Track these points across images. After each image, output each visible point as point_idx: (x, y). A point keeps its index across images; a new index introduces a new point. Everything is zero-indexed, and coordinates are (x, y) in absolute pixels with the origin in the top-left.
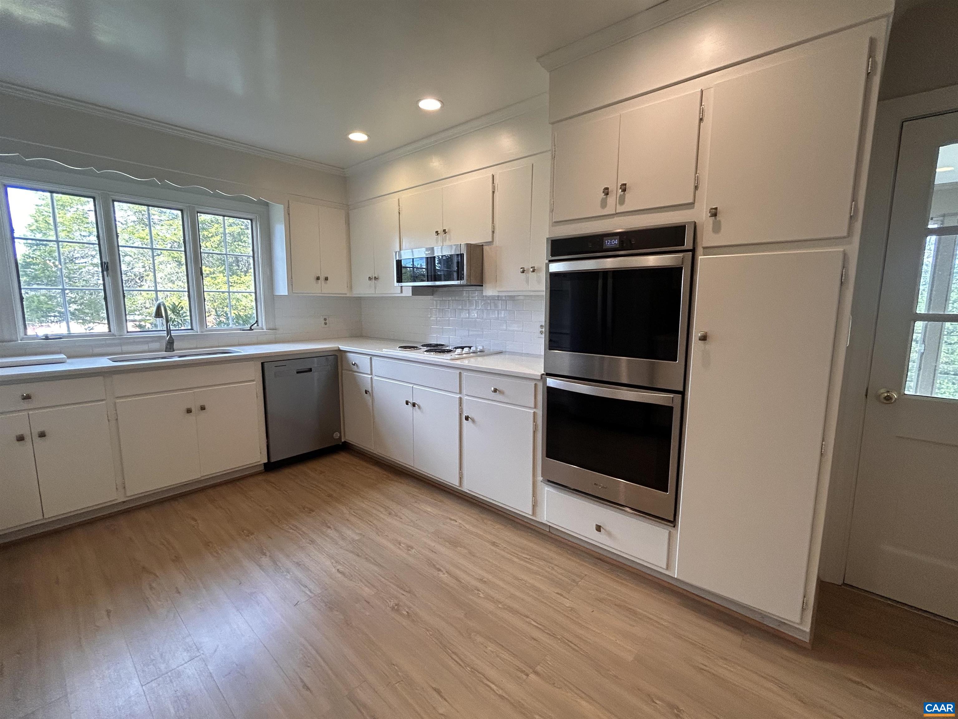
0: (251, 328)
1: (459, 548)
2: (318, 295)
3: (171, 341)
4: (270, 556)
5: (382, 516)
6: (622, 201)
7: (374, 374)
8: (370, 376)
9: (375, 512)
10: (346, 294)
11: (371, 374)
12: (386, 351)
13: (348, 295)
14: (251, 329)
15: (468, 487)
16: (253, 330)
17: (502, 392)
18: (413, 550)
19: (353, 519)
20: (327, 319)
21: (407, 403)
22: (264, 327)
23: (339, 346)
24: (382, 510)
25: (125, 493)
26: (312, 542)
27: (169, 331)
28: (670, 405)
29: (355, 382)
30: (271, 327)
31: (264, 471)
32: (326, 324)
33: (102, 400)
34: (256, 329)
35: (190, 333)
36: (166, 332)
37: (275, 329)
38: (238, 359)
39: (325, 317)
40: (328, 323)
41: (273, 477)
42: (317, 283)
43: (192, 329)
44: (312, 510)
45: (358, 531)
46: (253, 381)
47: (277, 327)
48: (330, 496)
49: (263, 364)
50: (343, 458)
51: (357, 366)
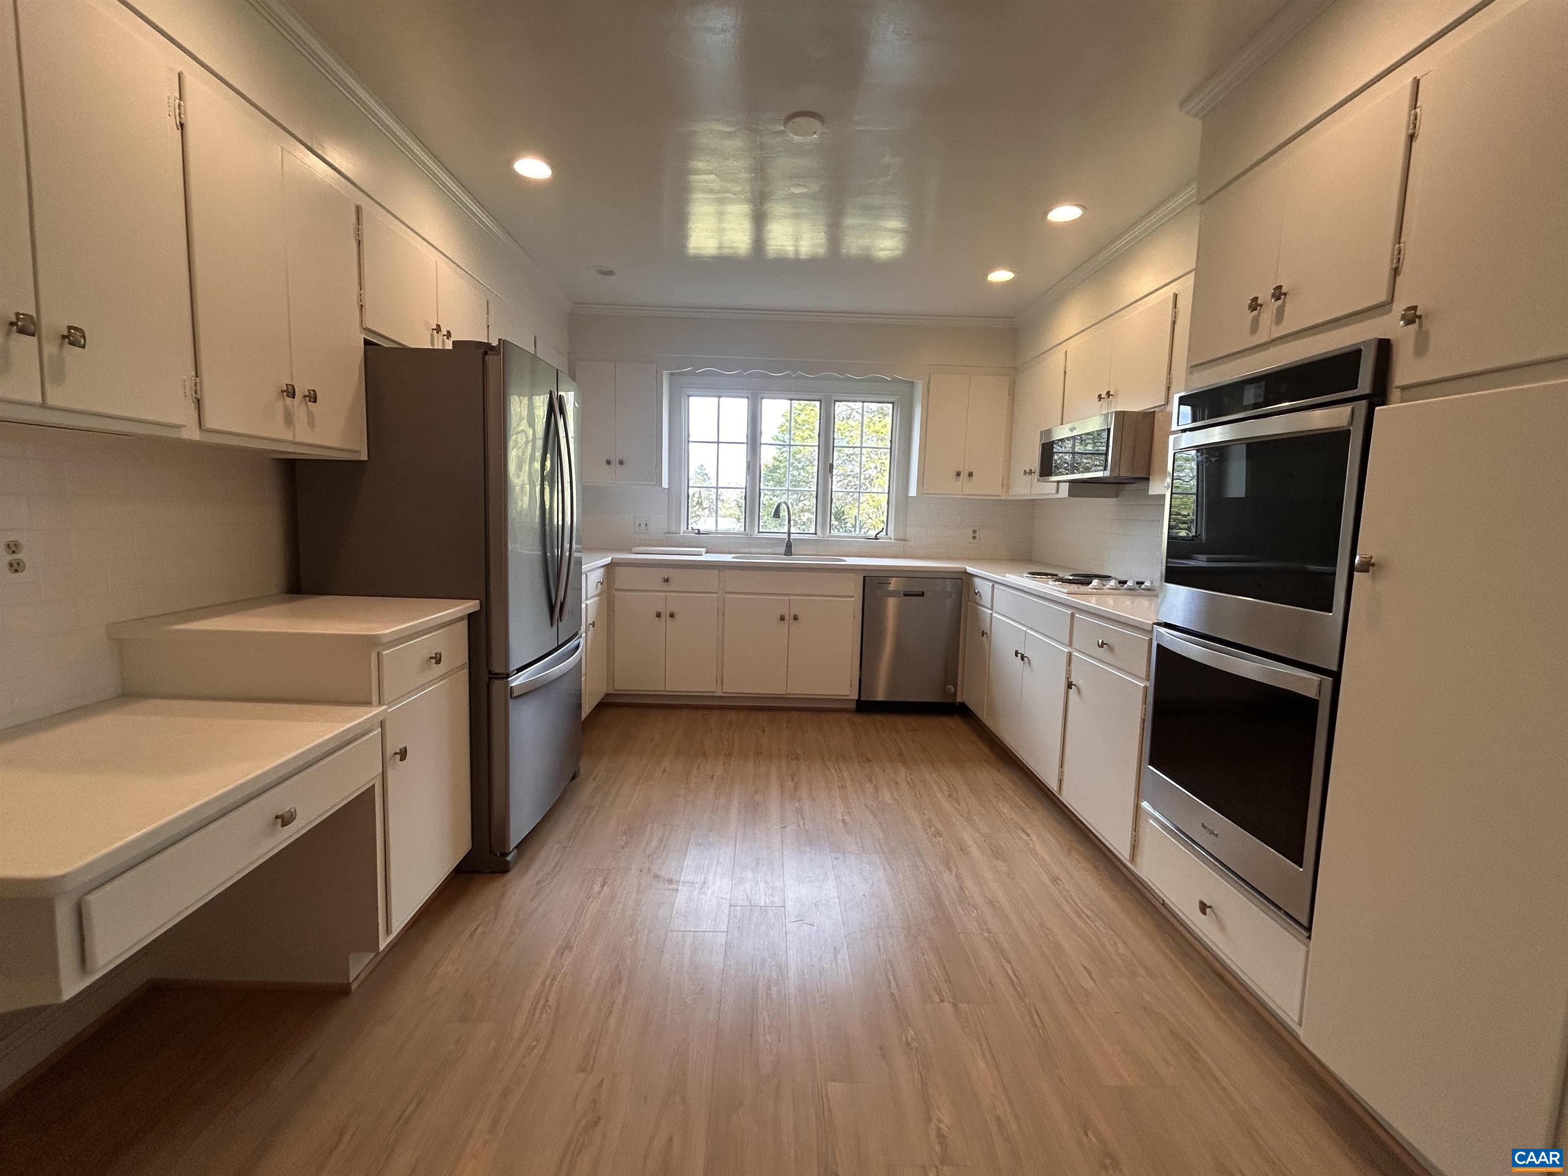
0: (876, 536)
1: (1000, 862)
2: (959, 497)
3: (789, 545)
4: (796, 783)
5: (939, 795)
6: (1280, 316)
7: (994, 609)
8: (990, 612)
9: (935, 788)
10: (1000, 496)
11: (992, 610)
12: (1013, 578)
13: (1002, 498)
14: (876, 538)
15: (1068, 798)
16: (878, 539)
17: (1111, 649)
18: (941, 839)
19: (904, 785)
20: (978, 532)
21: (1017, 654)
22: (892, 538)
23: (967, 568)
24: (945, 788)
25: (722, 689)
26: (843, 787)
27: (789, 534)
28: (1317, 698)
29: (976, 616)
30: (900, 537)
31: (855, 710)
32: (974, 538)
33: (714, 593)
34: (883, 538)
35: (813, 537)
36: (787, 535)
37: (905, 540)
38: (842, 569)
39: (974, 528)
40: (977, 537)
41: (858, 718)
42: (957, 480)
43: (815, 534)
44: (869, 761)
45: (895, 795)
46: (852, 597)
47: (907, 538)
48: (901, 755)
49: (864, 577)
50: (953, 723)
51: (980, 596)
